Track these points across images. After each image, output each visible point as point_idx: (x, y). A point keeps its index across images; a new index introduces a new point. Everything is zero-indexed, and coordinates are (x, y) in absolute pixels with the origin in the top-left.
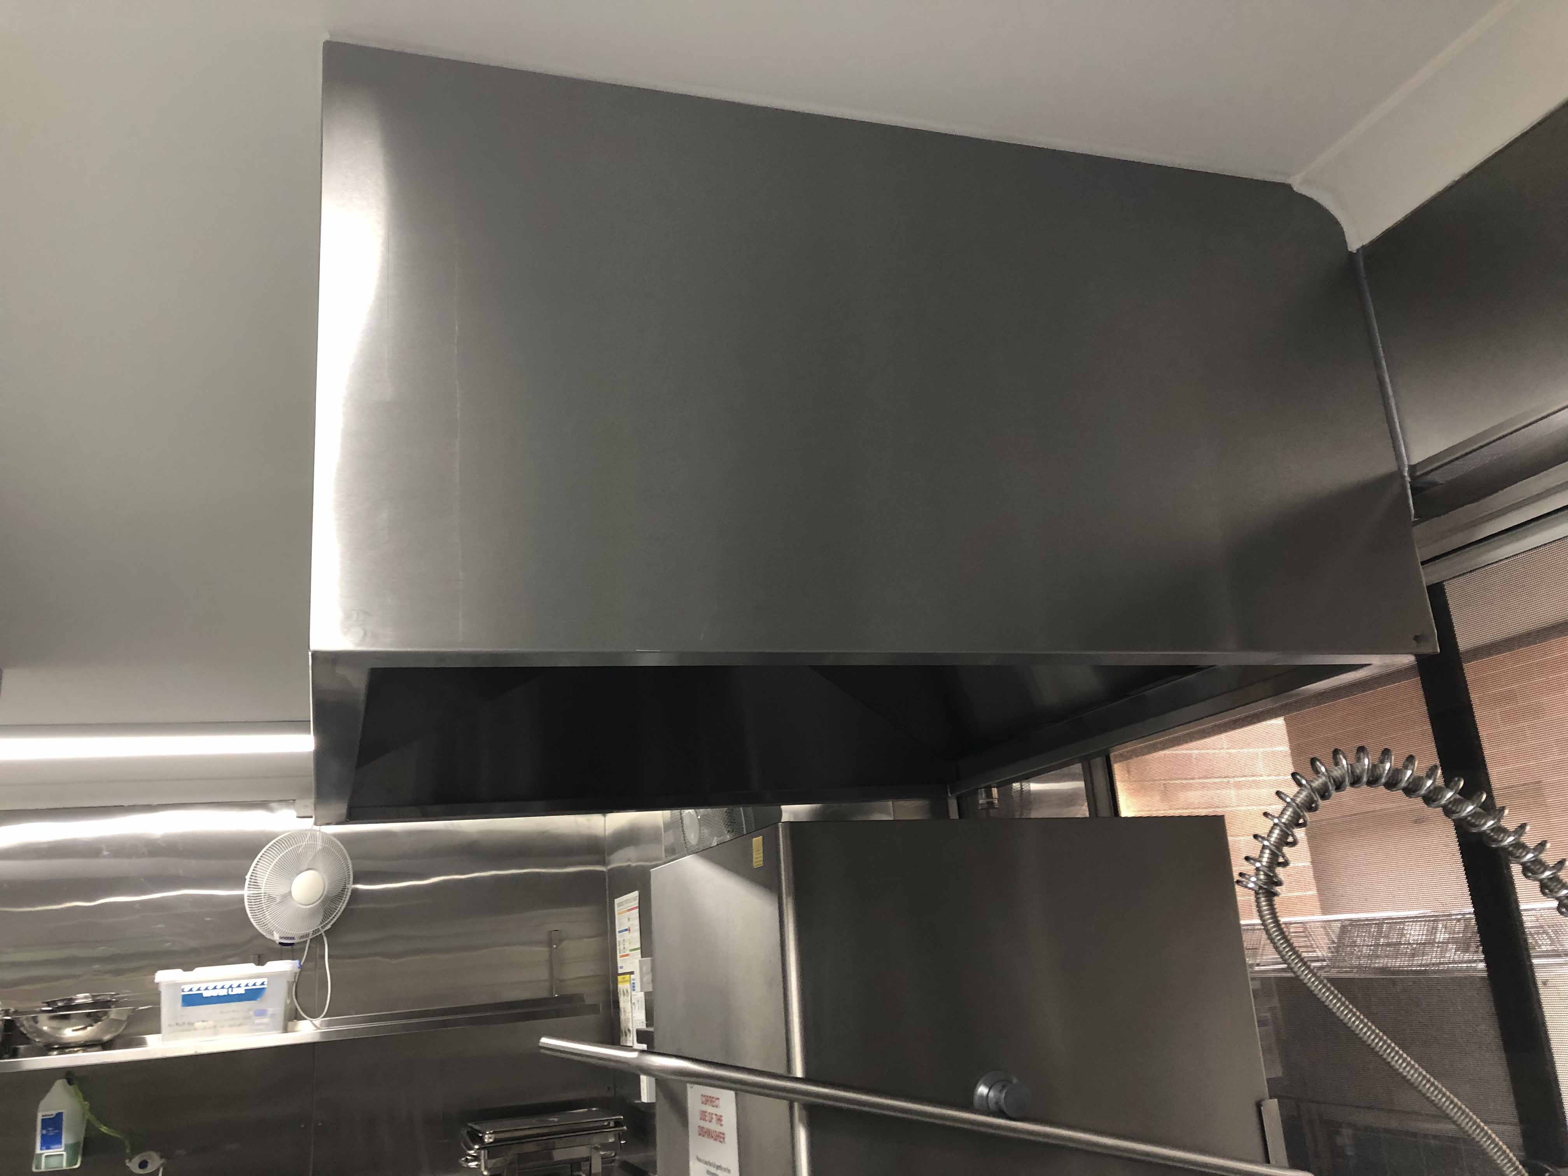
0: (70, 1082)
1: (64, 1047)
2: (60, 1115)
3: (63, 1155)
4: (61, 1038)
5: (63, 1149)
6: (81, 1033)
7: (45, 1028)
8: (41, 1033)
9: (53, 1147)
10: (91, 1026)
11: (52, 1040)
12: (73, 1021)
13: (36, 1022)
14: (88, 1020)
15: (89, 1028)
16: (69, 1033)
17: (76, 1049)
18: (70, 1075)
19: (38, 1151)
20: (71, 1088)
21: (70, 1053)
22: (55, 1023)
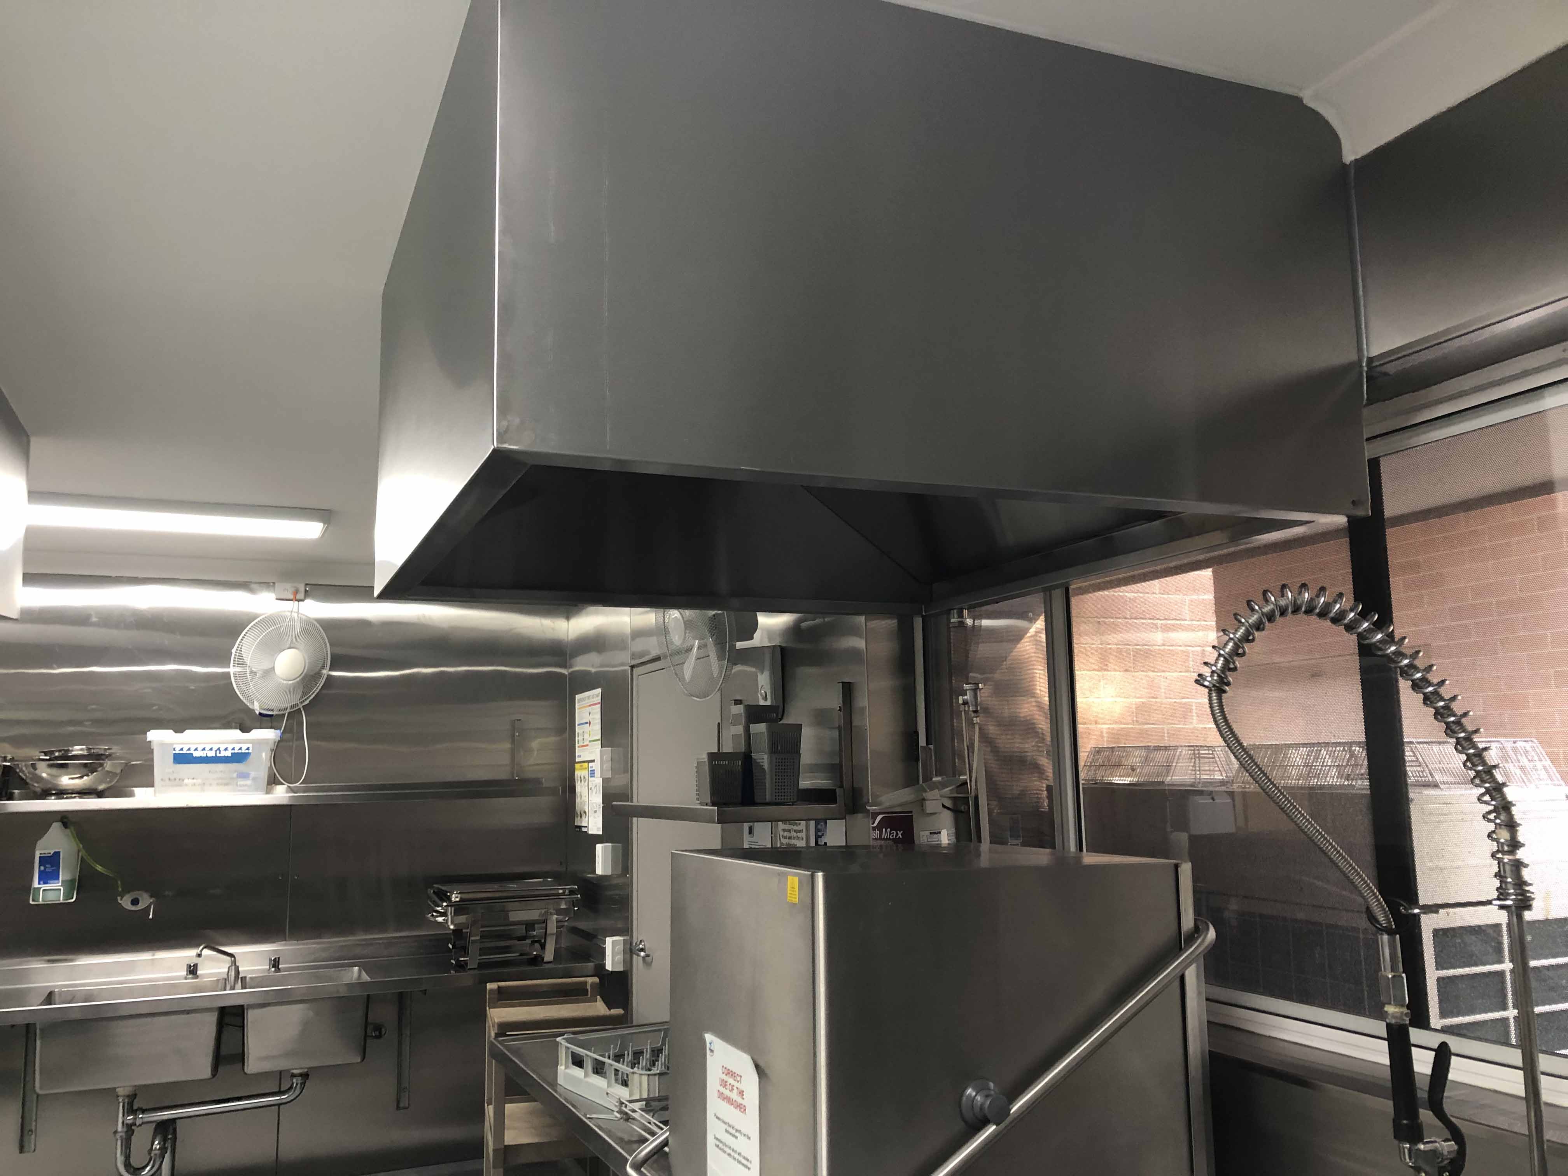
0: (65, 825)
1: (61, 793)
2: (57, 854)
3: (60, 889)
4: (58, 785)
5: (60, 884)
6: (77, 781)
7: (44, 775)
8: (40, 779)
9: (52, 882)
10: (87, 775)
11: (50, 786)
12: (69, 770)
13: (35, 769)
14: (85, 771)
15: (85, 778)
16: (66, 781)
17: (73, 795)
18: (65, 819)
19: (36, 884)
20: (68, 831)
21: (67, 798)
22: (54, 771)
